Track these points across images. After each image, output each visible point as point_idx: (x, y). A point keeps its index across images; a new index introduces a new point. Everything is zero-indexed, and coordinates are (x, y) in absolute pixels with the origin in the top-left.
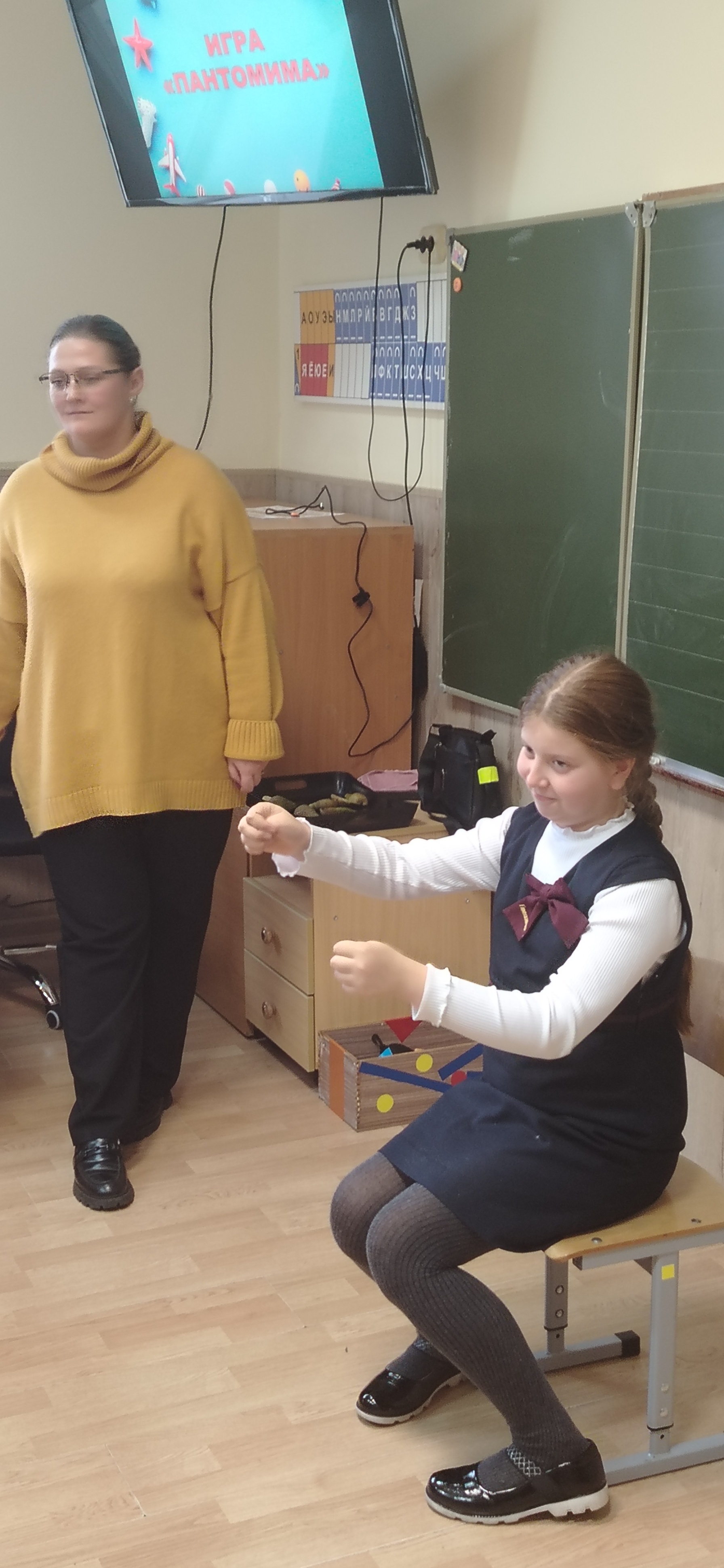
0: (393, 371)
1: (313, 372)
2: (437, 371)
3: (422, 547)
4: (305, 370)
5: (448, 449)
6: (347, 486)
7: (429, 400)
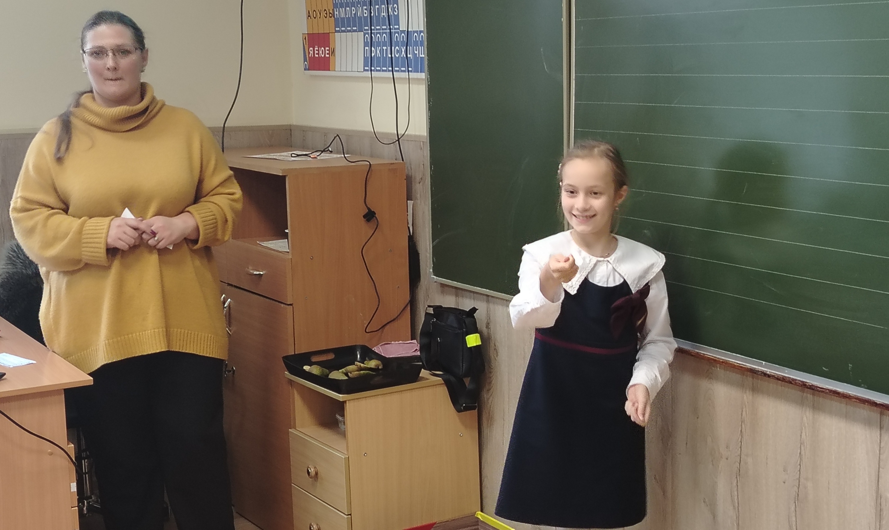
0: (382, 51)
1: (318, 54)
2: (416, 51)
3: (411, 177)
4: (312, 52)
5: (429, 106)
6: (351, 134)
7: (411, 71)
